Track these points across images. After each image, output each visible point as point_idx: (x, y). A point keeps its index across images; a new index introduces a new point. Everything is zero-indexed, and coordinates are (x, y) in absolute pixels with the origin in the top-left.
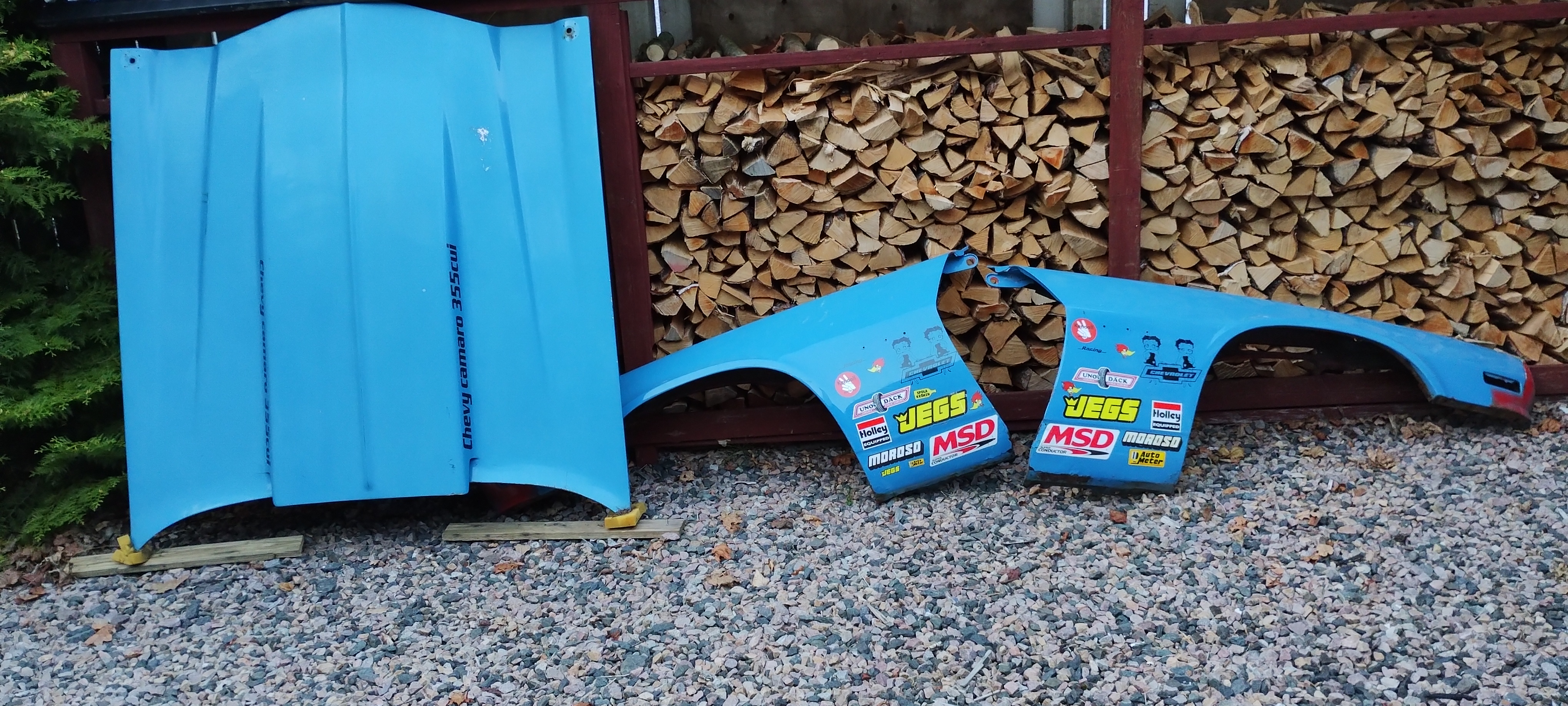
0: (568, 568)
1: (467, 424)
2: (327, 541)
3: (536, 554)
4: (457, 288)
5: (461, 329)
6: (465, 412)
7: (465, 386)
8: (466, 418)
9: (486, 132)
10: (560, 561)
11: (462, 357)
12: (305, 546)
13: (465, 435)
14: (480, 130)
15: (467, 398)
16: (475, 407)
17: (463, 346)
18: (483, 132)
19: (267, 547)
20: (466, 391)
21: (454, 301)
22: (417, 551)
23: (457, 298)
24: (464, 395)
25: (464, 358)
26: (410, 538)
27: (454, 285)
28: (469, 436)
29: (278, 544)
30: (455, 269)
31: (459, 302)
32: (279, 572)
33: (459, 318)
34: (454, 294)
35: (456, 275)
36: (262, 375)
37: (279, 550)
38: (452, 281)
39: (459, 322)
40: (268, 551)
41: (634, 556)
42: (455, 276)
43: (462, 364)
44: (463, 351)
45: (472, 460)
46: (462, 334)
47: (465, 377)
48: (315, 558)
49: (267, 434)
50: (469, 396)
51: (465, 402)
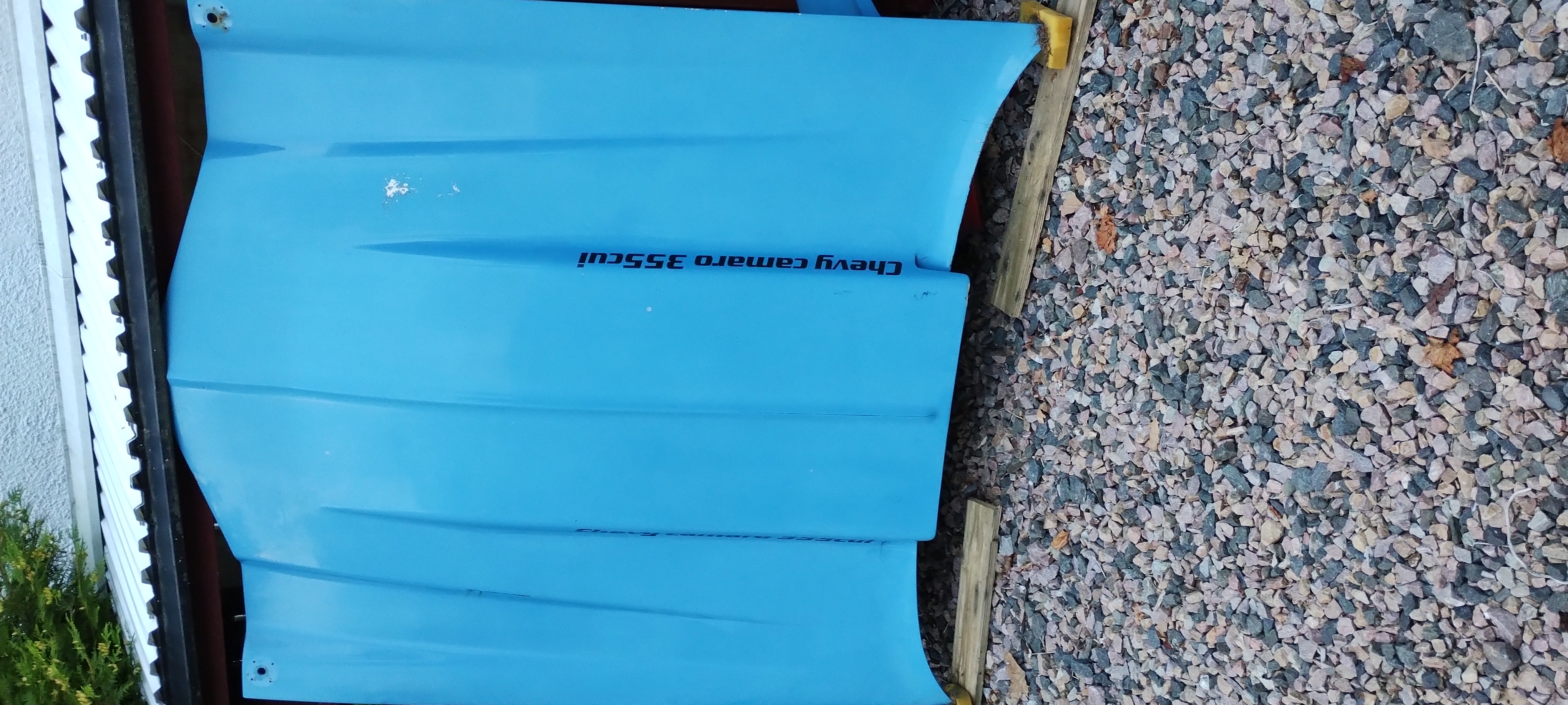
0: (1136, 135)
1: (863, 266)
2: (977, 467)
3: (1088, 183)
4: (651, 258)
5: (716, 260)
6: (845, 267)
7: (804, 263)
8: (853, 267)
9: (393, 183)
10: (1111, 149)
11: (760, 263)
12: (984, 499)
13: (881, 271)
14: (390, 193)
15: (824, 262)
16: (838, 250)
17: (742, 260)
18: (393, 188)
19: (979, 548)
20: (812, 262)
21: (670, 266)
22: (1031, 354)
23: (666, 260)
24: (818, 266)
25: (761, 260)
26: (1000, 359)
27: (645, 263)
28: (882, 264)
29: (977, 533)
30: (619, 258)
31: (673, 258)
32: (1027, 541)
33: (698, 261)
34: (659, 265)
35: (629, 258)
36: (745, 542)
37: (988, 533)
38: (638, 264)
39: (704, 261)
40: (986, 548)
41: (1136, 24)
42: (631, 260)
43: (770, 265)
44: (750, 260)
45: (918, 264)
46: (722, 259)
47: (790, 261)
48: (1010, 491)
49: (828, 540)
50: (820, 259)
51: (829, 266)
